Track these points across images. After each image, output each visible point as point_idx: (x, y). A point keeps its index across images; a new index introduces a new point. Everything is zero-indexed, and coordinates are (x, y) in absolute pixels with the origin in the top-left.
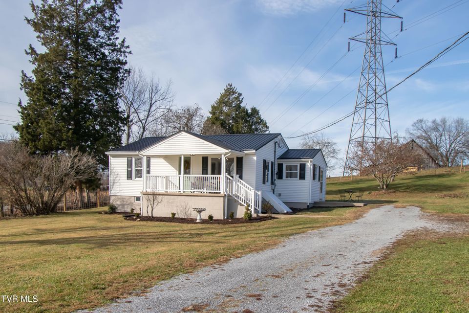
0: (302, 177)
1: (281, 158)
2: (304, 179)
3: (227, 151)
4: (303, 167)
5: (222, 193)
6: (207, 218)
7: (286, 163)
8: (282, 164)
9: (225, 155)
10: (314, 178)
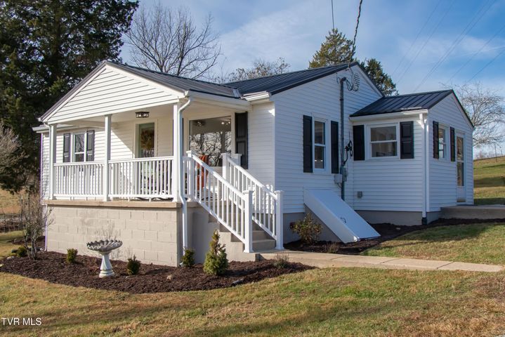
0: (408, 152)
1: (360, 113)
2: (413, 157)
3: (181, 95)
4: (407, 130)
5: (175, 199)
7: (370, 124)
8: (362, 127)
9: (179, 105)
10: (436, 154)
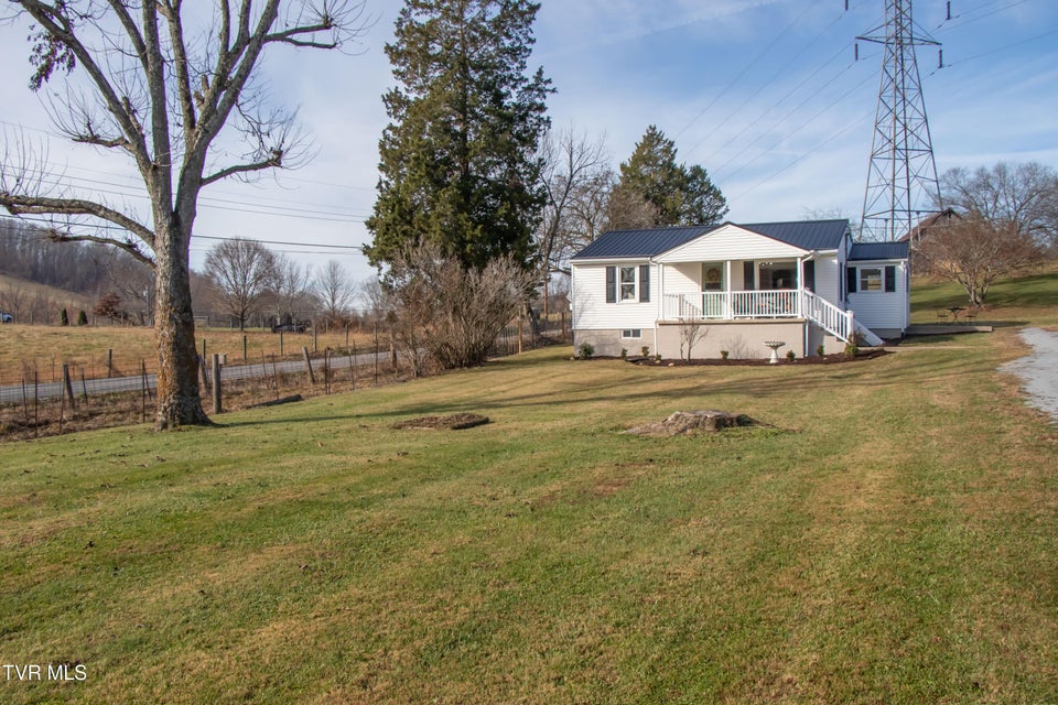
0: (890, 287)
2: (893, 291)
3: (807, 253)
4: (890, 272)
5: (800, 317)
6: (785, 357)
7: (860, 266)
8: (855, 268)
9: (802, 258)
